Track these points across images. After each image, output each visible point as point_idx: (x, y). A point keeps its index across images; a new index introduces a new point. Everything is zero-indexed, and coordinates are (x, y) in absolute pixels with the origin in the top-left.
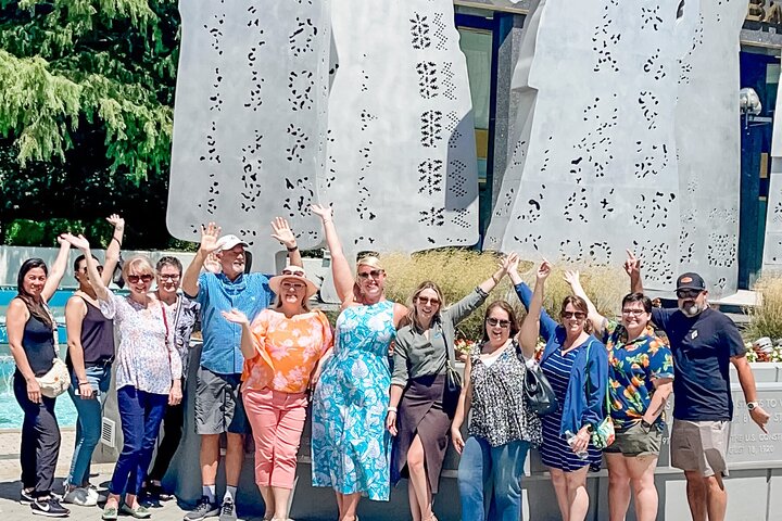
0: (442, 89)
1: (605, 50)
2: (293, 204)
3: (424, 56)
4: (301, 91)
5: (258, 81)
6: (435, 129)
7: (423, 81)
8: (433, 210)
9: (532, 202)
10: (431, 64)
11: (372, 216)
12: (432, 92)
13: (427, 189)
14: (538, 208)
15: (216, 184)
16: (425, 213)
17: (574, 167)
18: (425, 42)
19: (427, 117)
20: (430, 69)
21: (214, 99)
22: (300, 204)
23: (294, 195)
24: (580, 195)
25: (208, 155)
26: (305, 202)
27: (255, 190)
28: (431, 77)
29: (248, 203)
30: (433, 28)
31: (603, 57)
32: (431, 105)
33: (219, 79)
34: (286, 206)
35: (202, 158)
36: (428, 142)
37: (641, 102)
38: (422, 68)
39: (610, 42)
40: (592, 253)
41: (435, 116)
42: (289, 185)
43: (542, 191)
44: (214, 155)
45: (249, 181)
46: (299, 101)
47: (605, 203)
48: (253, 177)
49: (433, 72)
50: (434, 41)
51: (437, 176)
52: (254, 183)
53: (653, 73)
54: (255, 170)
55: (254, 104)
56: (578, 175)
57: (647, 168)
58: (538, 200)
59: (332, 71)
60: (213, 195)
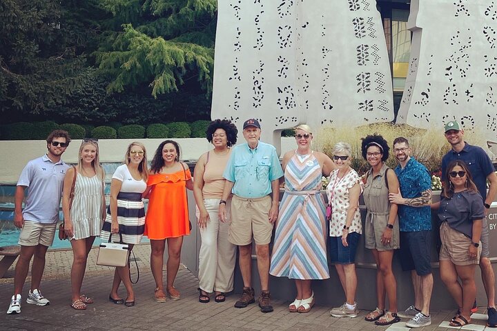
0: (368, 32)
1: (461, 4)
2: (282, 102)
3: (356, 14)
4: (285, 37)
5: (261, 33)
6: (365, 55)
7: (357, 28)
8: (366, 102)
9: (423, 94)
10: (361, 19)
11: (331, 108)
12: (362, 34)
13: (362, 90)
14: (427, 97)
15: (238, 93)
16: (361, 104)
17: (448, 72)
18: (357, 7)
19: (360, 49)
20: (360, 21)
21: (236, 45)
22: (286, 101)
23: (283, 96)
24: (452, 88)
25: (233, 77)
26: (289, 100)
27: (261, 95)
28: (361, 26)
29: (257, 103)
31: (460, 8)
32: (362, 42)
33: (239, 33)
34: (278, 103)
35: (231, 79)
36: (361, 62)
37: (485, 32)
38: (356, 21)
40: (463, 123)
41: (365, 48)
42: (280, 91)
43: (429, 87)
44: (237, 76)
45: (257, 90)
46: (284, 43)
47: (468, 92)
48: (259, 88)
49: (362, 23)
50: (362, 6)
51: (368, 82)
52: (260, 91)
53: (491, 16)
54: (260, 83)
55: (259, 46)
56: (450, 77)
57: (492, 71)
58: (427, 92)
59: (305, 26)
60: (237, 100)
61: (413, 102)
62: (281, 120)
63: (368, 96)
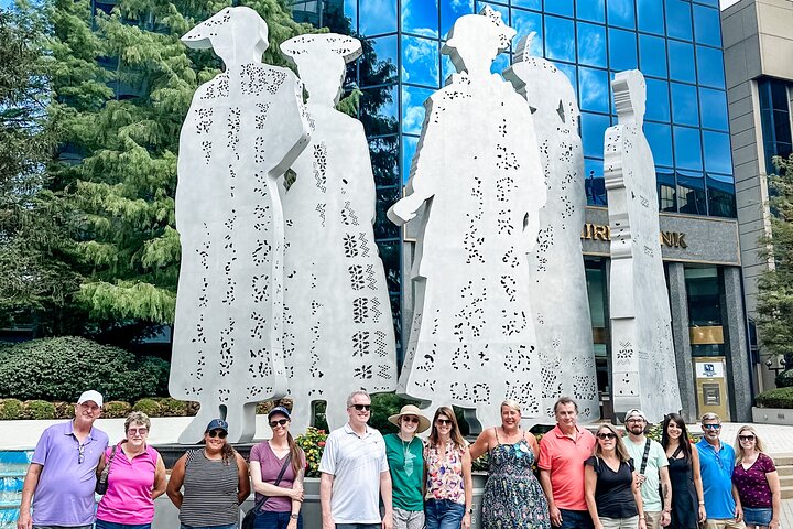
0: (367, 283)
1: (474, 249)
2: (256, 368)
4: (261, 289)
5: (232, 285)
9: (427, 356)
11: (321, 375)
12: (361, 285)
14: (432, 360)
17: (458, 330)
19: (358, 303)
22: (260, 368)
23: (256, 361)
24: (463, 350)
25: (197, 338)
27: (229, 360)
28: (359, 276)
29: (224, 370)
30: (359, 243)
32: (359, 294)
36: (358, 319)
37: (503, 283)
39: (477, 244)
40: (475, 392)
41: (363, 302)
42: (253, 355)
43: (434, 348)
44: (202, 338)
45: (225, 354)
46: (259, 296)
47: (482, 355)
48: (228, 351)
49: (360, 272)
50: (360, 251)
53: (510, 263)
54: (229, 346)
55: (229, 300)
56: (460, 336)
57: (511, 329)
58: (431, 354)
59: (291, 276)
60: (200, 366)
61: (414, 366)
62: (254, 390)
63: (366, 360)
